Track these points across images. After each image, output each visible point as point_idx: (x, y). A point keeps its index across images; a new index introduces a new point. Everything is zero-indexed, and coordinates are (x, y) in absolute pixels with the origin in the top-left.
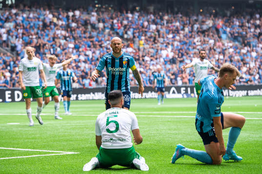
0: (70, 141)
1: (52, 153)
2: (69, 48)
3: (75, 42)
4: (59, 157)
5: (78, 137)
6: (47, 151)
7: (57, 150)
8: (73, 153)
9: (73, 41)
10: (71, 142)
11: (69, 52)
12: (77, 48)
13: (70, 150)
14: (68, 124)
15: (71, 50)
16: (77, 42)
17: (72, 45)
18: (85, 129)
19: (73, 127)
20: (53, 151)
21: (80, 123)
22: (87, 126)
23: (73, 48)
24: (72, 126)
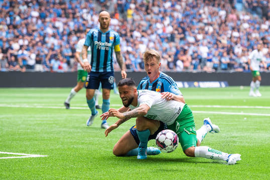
0: (34, 140)
1: (11, 155)
2: (32, 17)
3: (40, 9)
4: (20, 160)
5: (45, 135)
6: (3, 153)
7: (17, 152)
8: (39, 156)
9: (37, 7)
10: (36, 142)
11: (32, 22)
12: (42, 17)
13: (36, 152)
14: (32, 119)
15: (34, 20)
16: (43, 9)
17: (35, 14)
18: (54, 125)
19: (39, 122)
20: (11, 153)
21: (46, 117)
22: (56, 122)
23: (37, 18)
24: (37, 120)
